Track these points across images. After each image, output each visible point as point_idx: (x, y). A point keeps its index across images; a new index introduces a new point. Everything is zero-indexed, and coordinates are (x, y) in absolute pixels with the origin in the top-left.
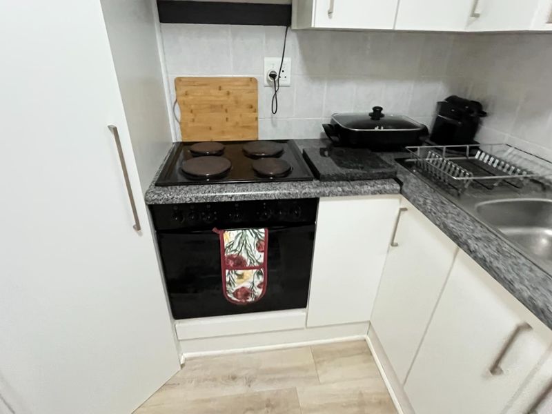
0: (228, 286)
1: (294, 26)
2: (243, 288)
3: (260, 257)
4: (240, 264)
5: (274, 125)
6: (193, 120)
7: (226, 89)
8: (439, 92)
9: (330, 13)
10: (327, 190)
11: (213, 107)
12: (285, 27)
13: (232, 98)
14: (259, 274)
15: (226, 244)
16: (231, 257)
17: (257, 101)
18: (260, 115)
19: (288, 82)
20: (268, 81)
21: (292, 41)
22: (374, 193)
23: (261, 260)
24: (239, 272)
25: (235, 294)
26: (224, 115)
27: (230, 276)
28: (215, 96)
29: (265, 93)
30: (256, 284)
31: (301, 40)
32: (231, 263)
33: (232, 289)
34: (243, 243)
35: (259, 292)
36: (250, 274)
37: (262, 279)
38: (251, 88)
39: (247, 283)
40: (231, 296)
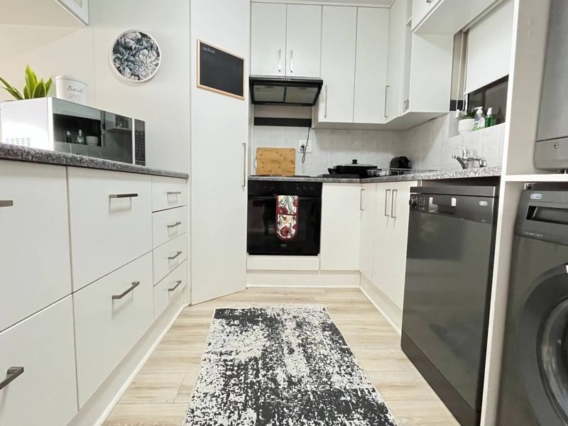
0: (278, 225)
1: (313, 127)
2: (286, 227)
3: (294, 209)
4: (285, 212)
5: (303, 172)
6: (263, 167)
7: (280, 153)
8: (391, 157)
9: (325, 117)
10: (325, 179)
11: (274, 161)
12: (308, 128)
13: (282, 157)
14: (294, 218)
15: (279, 201)
16: (281, 208)
17: (295, 159)
18: (296, 166)
19: (310, 151)
20: (301, 149)
21: (312, 133)
22: (348, 182)
23: (295, 211)
24: (284, 216)
25: (281, 232)
26: (278, 165)
27: (280, 218)
28: (274, 156)
29: (299, 156)
30: (292, 225)
31: (316, 133)
32: (281, 212)
33: (280, 227)
34: (287, 201)
35: (293, 231)
36: (289, 218)
37: (295, 222)
38: (293, 152)
39: (287, 224)
40: (279, 232)
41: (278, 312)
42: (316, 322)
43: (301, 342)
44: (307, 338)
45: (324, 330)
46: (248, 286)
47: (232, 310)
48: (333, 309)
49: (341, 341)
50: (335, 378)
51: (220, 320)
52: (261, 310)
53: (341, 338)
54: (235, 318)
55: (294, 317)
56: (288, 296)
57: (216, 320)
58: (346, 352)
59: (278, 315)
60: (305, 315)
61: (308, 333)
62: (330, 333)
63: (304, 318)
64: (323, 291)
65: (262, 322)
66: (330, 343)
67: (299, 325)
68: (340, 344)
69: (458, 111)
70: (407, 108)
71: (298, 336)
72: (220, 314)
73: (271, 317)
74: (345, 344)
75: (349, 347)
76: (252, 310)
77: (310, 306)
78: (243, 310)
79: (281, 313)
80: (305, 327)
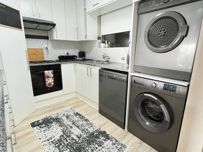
0: (46, 83)
1: (49, 39)
2: (50, 82)
3: (52, 75)
4: (48, 77)
6: (29, 57)
7: (36, 50)
9: (57, 37)
10: (62, 63)
12: (47, 40)
13: (38, 52)
14: (52, 79)
15: (45, 73)
16: (46, 76)
17: (43, 53)
18: (44, 56)
19: (49, 49)
20: (45, 49)
21: (49, 42)
22: (70, 63)
23: (53, 76)
24: (49, 79)
25: (48, 85)
27: (47, 80)
28: (35, 52)
29: (45, 51)
30: (52, 81)
32: (47, 77)
33: (47, 83)
34: (49, 73)
35: (53, 84)
36: (51, 79)
37: (53, 80)
38: (42, 50)
39: (50, 81)
40: (47, 85)
41: (56, 115)
42: (72, 114)
43: (72, 123)
44: (73, 121)
45: (76, 116)
46: (36, 108)
47: (37, 121)
48: (74, 107)
49: (83, 117)
50: (89, 130)
51: (36, 127)
52: (49, 117)
53: (83, 116)
54: (42, 124)
55: (63, 115)
56: (55, 107)
57: (34, 128)
58: (87, 120)
59: (57, 116)
60: (66, 113)
61: (72, 119)
62: (78, 116)
63: (67, 114)
64: (66, 101)
65: (54, 121)
66: (81, 119)
67: (67, 117)
68: (83, 118)
69: (100, 40)
70: (86, 38)
71: (70, 121)
72: (33, 125)
73: (55, 118)
74: (85, 118)
75: (86, 118)
76: (46, 118)
77: (66, 109)
78: (42, 119)
79: (58, 115)
80: (70, 117)
